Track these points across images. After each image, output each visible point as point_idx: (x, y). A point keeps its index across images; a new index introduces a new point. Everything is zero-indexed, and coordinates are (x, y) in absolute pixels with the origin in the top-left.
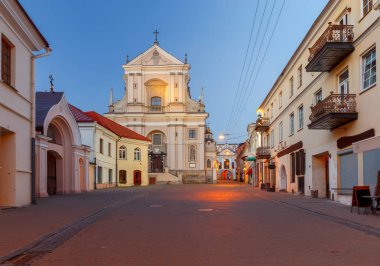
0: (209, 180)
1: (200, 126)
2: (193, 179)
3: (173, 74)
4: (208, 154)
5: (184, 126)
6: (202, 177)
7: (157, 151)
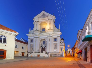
0: (61, 56)
1: (58, 37)
2: (55, 55)
3: (49, 20)
4: (61, 47)
5: (52, 37)
6: (59, 55)
7: (44, 46)
